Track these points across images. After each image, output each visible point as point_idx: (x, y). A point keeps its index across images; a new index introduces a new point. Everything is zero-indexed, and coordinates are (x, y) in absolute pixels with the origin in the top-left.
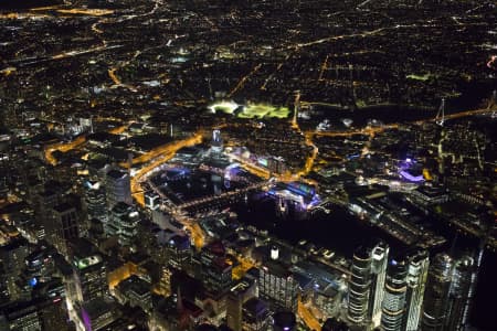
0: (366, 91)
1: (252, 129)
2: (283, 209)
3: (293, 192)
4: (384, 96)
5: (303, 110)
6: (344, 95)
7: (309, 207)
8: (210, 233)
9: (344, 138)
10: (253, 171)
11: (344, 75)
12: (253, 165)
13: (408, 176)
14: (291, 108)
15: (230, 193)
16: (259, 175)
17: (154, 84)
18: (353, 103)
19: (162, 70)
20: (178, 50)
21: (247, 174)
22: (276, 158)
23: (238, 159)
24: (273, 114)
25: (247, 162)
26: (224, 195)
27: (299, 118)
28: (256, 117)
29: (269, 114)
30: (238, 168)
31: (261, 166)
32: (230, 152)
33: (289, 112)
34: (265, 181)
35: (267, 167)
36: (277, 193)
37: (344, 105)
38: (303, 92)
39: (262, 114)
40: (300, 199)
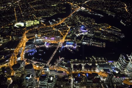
0: (48, 11)
1: (36, 29)
2: (72, 51)
3: (68, 45)
4: (53, 11)
5: (41, 20)
6: (46, 14)
7: (76, 47)
8: (66, 68)
9: (60, 25)
10: (52, 43)
11: (39, 8)
12: (49, 40)
13: (84, 31)
14: (38, 20)
15: (55, 52)
16: (55, 43)
18: (49, 15)
21: (51, 44)
22: (57, 37)
23: (43, 40)
24: (35, 23)
25: (47, 40)
26: (54, 53)
27: (42, 22)
28: (32, 25)
29: (34, 23)
30: (47, 43)
31: (52, 40)
32: (40, 39)
33: (39, 21)
34: (58, 44)
35: (54, 40)
36: (65, 46)
37: (48, 16)
38: (35, 15)
39: (32, 24)
40: (71, 46)
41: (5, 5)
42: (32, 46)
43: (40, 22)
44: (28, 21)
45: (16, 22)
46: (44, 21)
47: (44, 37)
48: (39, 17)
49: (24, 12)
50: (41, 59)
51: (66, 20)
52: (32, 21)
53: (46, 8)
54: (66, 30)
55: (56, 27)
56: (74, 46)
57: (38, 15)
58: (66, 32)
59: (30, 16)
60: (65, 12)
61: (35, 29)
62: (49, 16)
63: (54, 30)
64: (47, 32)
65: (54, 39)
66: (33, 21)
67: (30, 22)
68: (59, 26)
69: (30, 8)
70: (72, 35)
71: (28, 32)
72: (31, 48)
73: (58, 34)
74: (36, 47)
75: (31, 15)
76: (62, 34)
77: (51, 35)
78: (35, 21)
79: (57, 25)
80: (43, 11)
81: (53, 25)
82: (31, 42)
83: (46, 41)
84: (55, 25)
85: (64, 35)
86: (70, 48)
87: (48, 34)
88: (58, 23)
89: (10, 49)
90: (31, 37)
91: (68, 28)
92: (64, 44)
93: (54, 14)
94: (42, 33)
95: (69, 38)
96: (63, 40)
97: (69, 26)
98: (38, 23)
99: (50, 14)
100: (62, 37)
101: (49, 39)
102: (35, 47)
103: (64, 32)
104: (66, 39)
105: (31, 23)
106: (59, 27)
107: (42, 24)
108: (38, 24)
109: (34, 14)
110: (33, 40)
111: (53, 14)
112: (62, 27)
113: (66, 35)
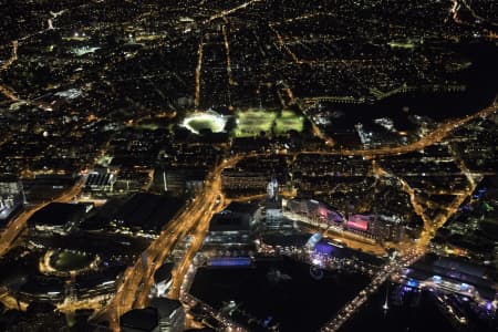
0: (364, 72)
1: (281, 157)
2: (463, 320)
4: (392, 76)
5: (314, 112)
6: (346, 84)
9: (416, 154)
10: (353, 245)
11: (317, 51)
14: (297, 112)
15: (358, 302)
16: (365, 249)
17: (73, 94)
18: (366, 93)
19: (70, 70)
20: (71, 34)
21: (345, 252)
22: (386, 219)
23: (305, 220)
24: (280, 125)
25: (324, 226)
26: (348, 309)
27: (320, 126)
28: (263, 133)
29: (274, 124)
30: (322, 242)
31: (354, 230)
32: (287, 209)
33: (301, 118)
34: (386, 261)
35: (366, 233)
36: (422, 285)
37: (357, 97)
38: (290, 83)
39: (266, 127)
40: (465, 289)
41: (166, 27)
42: (238, 239)
43: (307, 124)
44: (251, 112)
45: (191, 108)
46: (331, 118)
47: (313, 208)
48: (311, 96)
49: (240, 65)
50: (270, 325)
51: (461, 131)
52: (270, 111)
53: (357, 56)
54: (446, 188)
55: (388, 162)
56: (484, 297)
57: (306, 86)
58: (450, 200)
59: (264, 89)
60: (463, 88)
61: (274, 156)
62: (362, 100)
63: (377, 177)
64: (333, 181)
65: (363, 226)
66: (272, 115)
67: (258, 114)
68: (413, 161)
69: (274, 48)
70: (480, 223)
71: (239, 164)
72: (232, 249)
73: (392, 201)
74: (260, 250)
75: (269, 85)
76: (418, 209)
77: (353, 202)
78: (286, 114)
79: (398, 151)
80: (334, 70)
81: (378, 147)
82: (237, 215)
83: (317, 228)
84: (387, 149)
85: (433, 214)
86: (454, 298)
87: (338, 195)
88: (410, 141)
89: (135, 231)
90: (245, 192)
91: (464, 177)
92: (424, 267)
93: (395, 91)
94: (305, 179)
95: (456, 241)
96: (421, 244)
97: (474, 168)
98: (298, 125)
99: (373, 90)
100: (416, 223)
101: (339, 223)
102: (254, 247)
103: (436, 198)
104: (436, 240)
105: (260, 120)
106: (410, 168)
107: (318, 133)
108: (293, 132)
109: (285, 78)
110: (251, 208)
111: (385, 92)
112: (426, 167)
113: (444, 220)
